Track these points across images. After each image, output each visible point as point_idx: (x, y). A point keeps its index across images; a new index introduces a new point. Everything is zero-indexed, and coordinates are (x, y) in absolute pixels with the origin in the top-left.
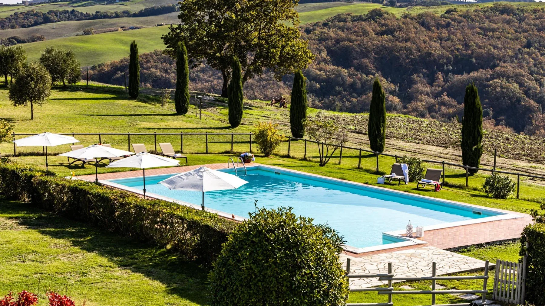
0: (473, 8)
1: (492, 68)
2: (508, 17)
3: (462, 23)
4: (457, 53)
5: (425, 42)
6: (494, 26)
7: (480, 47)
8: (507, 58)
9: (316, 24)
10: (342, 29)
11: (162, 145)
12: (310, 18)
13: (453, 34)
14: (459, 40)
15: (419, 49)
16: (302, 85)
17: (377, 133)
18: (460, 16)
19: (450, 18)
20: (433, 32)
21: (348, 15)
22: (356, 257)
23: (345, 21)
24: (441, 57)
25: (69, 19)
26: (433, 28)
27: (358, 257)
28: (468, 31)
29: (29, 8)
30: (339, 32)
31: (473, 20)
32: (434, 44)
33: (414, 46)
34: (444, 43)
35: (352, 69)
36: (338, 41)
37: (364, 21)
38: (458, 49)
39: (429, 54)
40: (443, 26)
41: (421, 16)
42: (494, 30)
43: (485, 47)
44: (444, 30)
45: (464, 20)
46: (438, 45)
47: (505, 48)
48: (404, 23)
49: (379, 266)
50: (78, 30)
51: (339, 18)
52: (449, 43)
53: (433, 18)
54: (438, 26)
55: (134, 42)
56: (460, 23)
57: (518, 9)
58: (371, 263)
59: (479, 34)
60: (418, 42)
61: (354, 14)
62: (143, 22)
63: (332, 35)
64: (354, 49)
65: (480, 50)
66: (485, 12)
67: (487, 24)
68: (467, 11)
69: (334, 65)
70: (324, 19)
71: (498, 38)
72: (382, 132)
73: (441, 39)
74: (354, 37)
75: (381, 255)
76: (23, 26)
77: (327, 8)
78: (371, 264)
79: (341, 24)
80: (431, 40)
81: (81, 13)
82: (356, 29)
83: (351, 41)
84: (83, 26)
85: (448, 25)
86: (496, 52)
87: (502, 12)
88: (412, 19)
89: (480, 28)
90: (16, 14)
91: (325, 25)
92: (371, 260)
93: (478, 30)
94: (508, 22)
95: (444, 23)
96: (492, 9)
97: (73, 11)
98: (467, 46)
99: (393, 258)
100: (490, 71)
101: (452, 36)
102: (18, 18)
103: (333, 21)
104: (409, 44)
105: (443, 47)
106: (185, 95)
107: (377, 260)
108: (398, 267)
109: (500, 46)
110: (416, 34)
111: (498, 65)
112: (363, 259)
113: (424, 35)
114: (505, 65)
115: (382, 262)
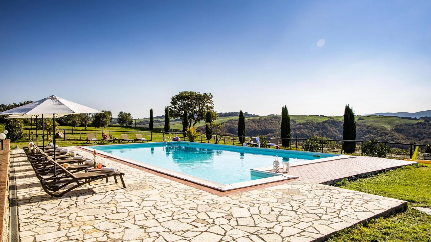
0: (267, 117)
1: (273, 133)
2: (276, 119)
3: (264, 121)
4: (263, 129)
5: (254, 126)
6: (273, 122)
7: (269, 127)
8: (277, 130)
9: (224, 122)
10: (231, 123)
11: (137, 135)
12: (222, 121)
13: (262, 124)
14: (263, 126)
15: (252, 128)
16: (210, 117)
17: (242, 133)
18: (263, 119)
19: (261, 120)
20: (256, 123)
21: (233, 119)
22: (221, 196)
23: (232, 121)
24: (259, 130)
25: (156, 122)
26: (256, 122)
27: (224, 195)
28: (266, 123)
29: (146, 120)
30: (230, 124)
31: (267, 120)
32: (256, 127)
33: (251, 127)
34: (259, 126)
35: (234, 134)
36: (230, 126)
37: (237, 121)
38: (263, 128)
39: (255, 130)
40: (259, 122)
41: (252, 119)
42: (273, 123)
43: (270, 127)
44: (259, 123)
45: (264, 120)
46: (258, 127)
47: (276, 127)
48: (248, 121)
49: (252, 209)
50: (158, 125)
51: (230, 120)
52: (261, 126)
53: (256, 120)
54: (257, 122)
55: (152, 109)
56: (263, 121)
57: (279, 117)
58: (240, 204)
59: (269, 124)
60: (252, 126)
61: (234, 119)
62: (177, 123)
63: (228, 125)
64: (234, 129)
65: (269, 128)
66: (270, 118)
67: (271, 121)
68: (265, 118)
69: (229, 133)
70: (226, 121)
71: (274, 125)
72: (244, 133)
73: (258, 125)
74: (234, 125)
75: (252, 192)
76: (143, 124)
77: (227, 118)
78: (241, 207)
79: (231, 122)
80: (255, 126)
81: (160, 121)
82: (235, 123)
83: (233, 126)
84: (160, 124)
85: (260, 122)
86: (274, 129)
87: (275, 118)
88: (250, 120)
89: (269, 122)
90: (142, 121)
91: (226, 122)
92: (241, 200)
93: (268, 123)
94: (276, 121)
95: (259, 121)
96: (272, 117)
97: (158, 120)
98: (265, 127)
99: (268, 196)
100: (272, 134)
101: (261, 125)
102: (142, 122)
103: (228, 121)
104: (249, 127)
105: (259, 128)
106: (168, 126)
107: (247, 199)
108: (281, 210)
109: (275, 127)
110: (251, 124)
111: (274, 132)
112: (229, 199)
113: (254, 124)
114: (276, 132)
115: (255, 202)
